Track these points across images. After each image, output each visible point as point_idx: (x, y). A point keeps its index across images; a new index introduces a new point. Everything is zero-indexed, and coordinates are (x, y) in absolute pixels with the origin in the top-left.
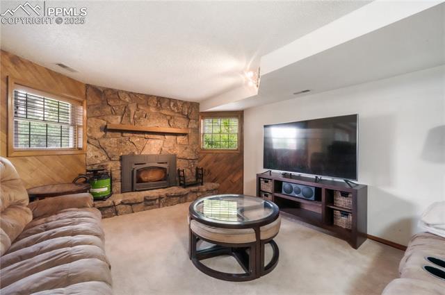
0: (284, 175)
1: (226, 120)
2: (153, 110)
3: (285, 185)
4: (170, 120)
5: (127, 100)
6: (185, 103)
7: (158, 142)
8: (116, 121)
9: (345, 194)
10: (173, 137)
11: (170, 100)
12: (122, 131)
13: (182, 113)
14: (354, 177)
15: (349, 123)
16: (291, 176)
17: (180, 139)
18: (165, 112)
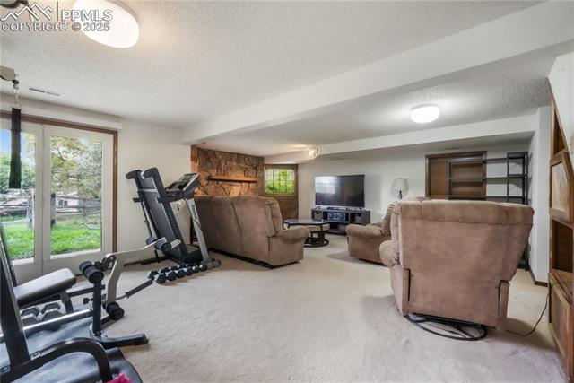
0: (329, 208)
1: (284, 170)
2: (234, 164)
3: (329, 215)
4: (245, 171)
5: (220, 157)
6: (254, 157)
7: (239, 188)
8: (214, 174)
9: (359, 215)
10: (247, 184)
11: (245, 155)
12: (218, 180)
13: (252, 165)
14: (363, 206)
15: (361, 177)
16: (332, 209)
17: (251, 185)
18: (241, 165)
